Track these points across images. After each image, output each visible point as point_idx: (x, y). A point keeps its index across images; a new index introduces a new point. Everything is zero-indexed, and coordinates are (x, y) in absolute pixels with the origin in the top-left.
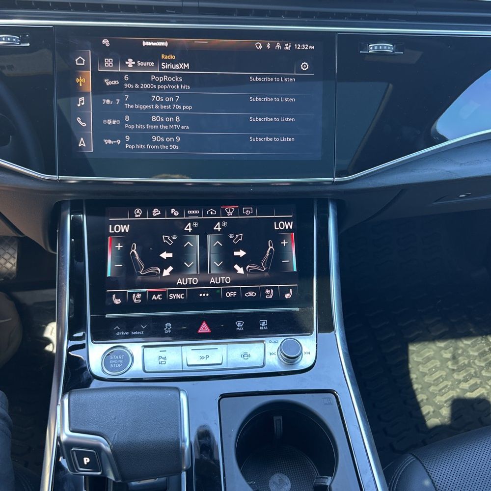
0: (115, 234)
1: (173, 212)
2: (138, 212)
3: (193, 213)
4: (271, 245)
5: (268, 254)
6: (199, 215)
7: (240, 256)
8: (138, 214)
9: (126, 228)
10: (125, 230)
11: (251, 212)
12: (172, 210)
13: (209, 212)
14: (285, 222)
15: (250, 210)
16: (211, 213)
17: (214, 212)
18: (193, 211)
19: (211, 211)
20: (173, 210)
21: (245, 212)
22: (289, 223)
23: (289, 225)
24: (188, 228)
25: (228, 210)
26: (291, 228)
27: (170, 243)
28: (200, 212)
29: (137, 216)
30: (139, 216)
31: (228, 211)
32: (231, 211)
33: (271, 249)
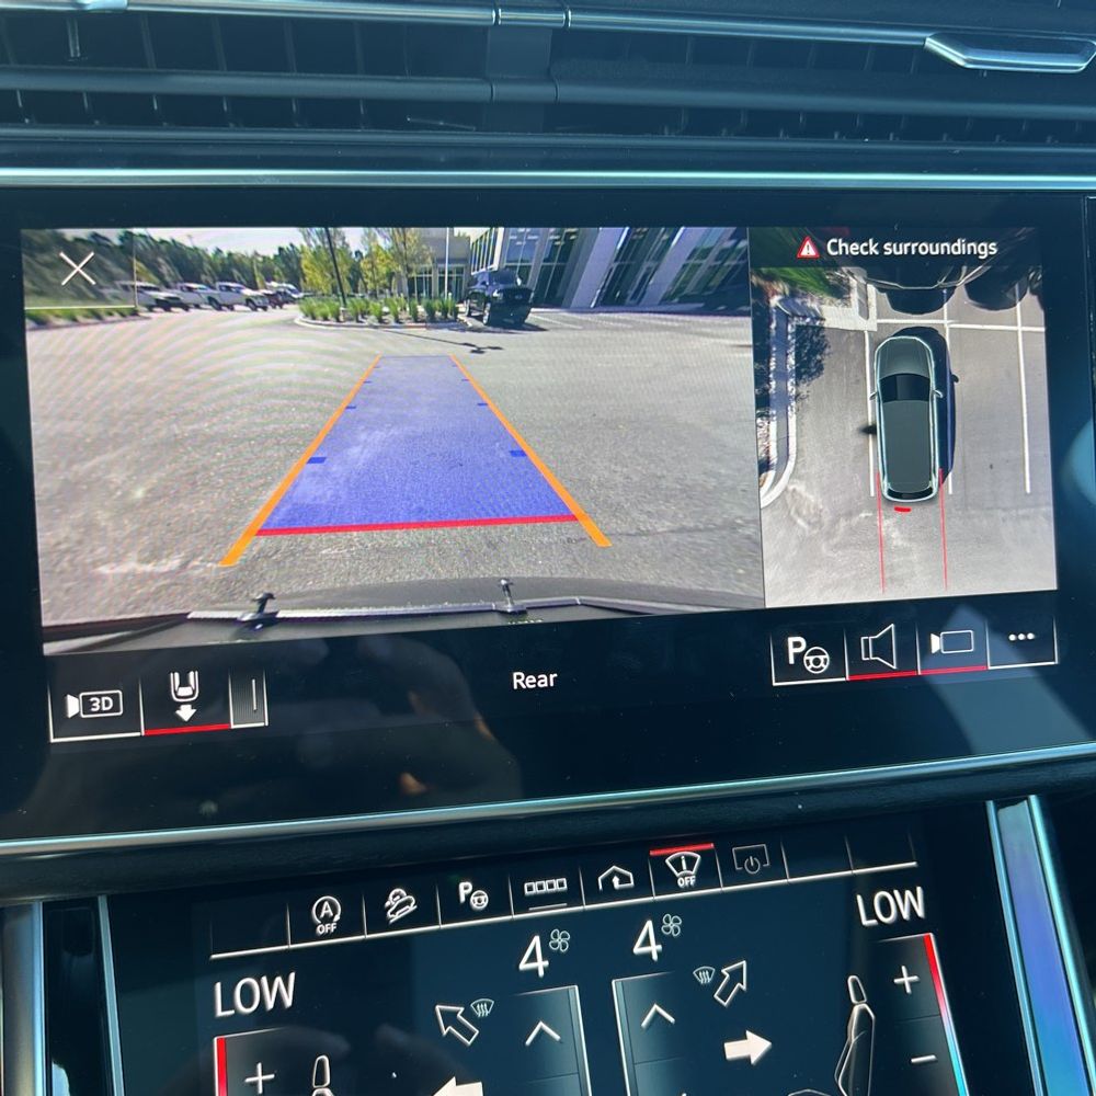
0: (238, 1022)
1: (468, 897)
2: (326, 910)
3: (546, 889)
4: (859, 998)
5: (853, 1038)
6: (570, 897)
7: (748, 1059)
8: (327, 920)
9: (281, 991)
10: (279, 999)
11: (763, 861)
12: (462, 885)
13: (608, 881)
14: (896, 892)
15: (759, 854)
16: (616, 880)
17: (624, 879)
18: (545, 884)
19: (615, 873)
20: (465, 888)
21: (741, 864)
22: (908, 893)
23: (911, 903)
24: (533, 958)
25: (677, 863)
26: (920, 912)
27: (469, 1034)
28: (573, 884)
29: (322, 929)
30: (333, 927)
31: (679, 869)
32: (690, 867)
33: (863, 1013)
